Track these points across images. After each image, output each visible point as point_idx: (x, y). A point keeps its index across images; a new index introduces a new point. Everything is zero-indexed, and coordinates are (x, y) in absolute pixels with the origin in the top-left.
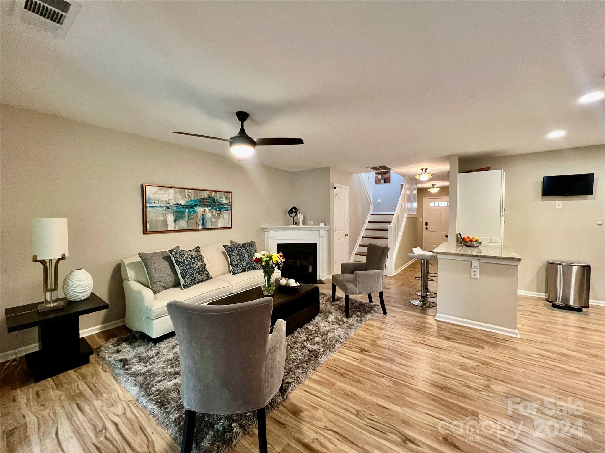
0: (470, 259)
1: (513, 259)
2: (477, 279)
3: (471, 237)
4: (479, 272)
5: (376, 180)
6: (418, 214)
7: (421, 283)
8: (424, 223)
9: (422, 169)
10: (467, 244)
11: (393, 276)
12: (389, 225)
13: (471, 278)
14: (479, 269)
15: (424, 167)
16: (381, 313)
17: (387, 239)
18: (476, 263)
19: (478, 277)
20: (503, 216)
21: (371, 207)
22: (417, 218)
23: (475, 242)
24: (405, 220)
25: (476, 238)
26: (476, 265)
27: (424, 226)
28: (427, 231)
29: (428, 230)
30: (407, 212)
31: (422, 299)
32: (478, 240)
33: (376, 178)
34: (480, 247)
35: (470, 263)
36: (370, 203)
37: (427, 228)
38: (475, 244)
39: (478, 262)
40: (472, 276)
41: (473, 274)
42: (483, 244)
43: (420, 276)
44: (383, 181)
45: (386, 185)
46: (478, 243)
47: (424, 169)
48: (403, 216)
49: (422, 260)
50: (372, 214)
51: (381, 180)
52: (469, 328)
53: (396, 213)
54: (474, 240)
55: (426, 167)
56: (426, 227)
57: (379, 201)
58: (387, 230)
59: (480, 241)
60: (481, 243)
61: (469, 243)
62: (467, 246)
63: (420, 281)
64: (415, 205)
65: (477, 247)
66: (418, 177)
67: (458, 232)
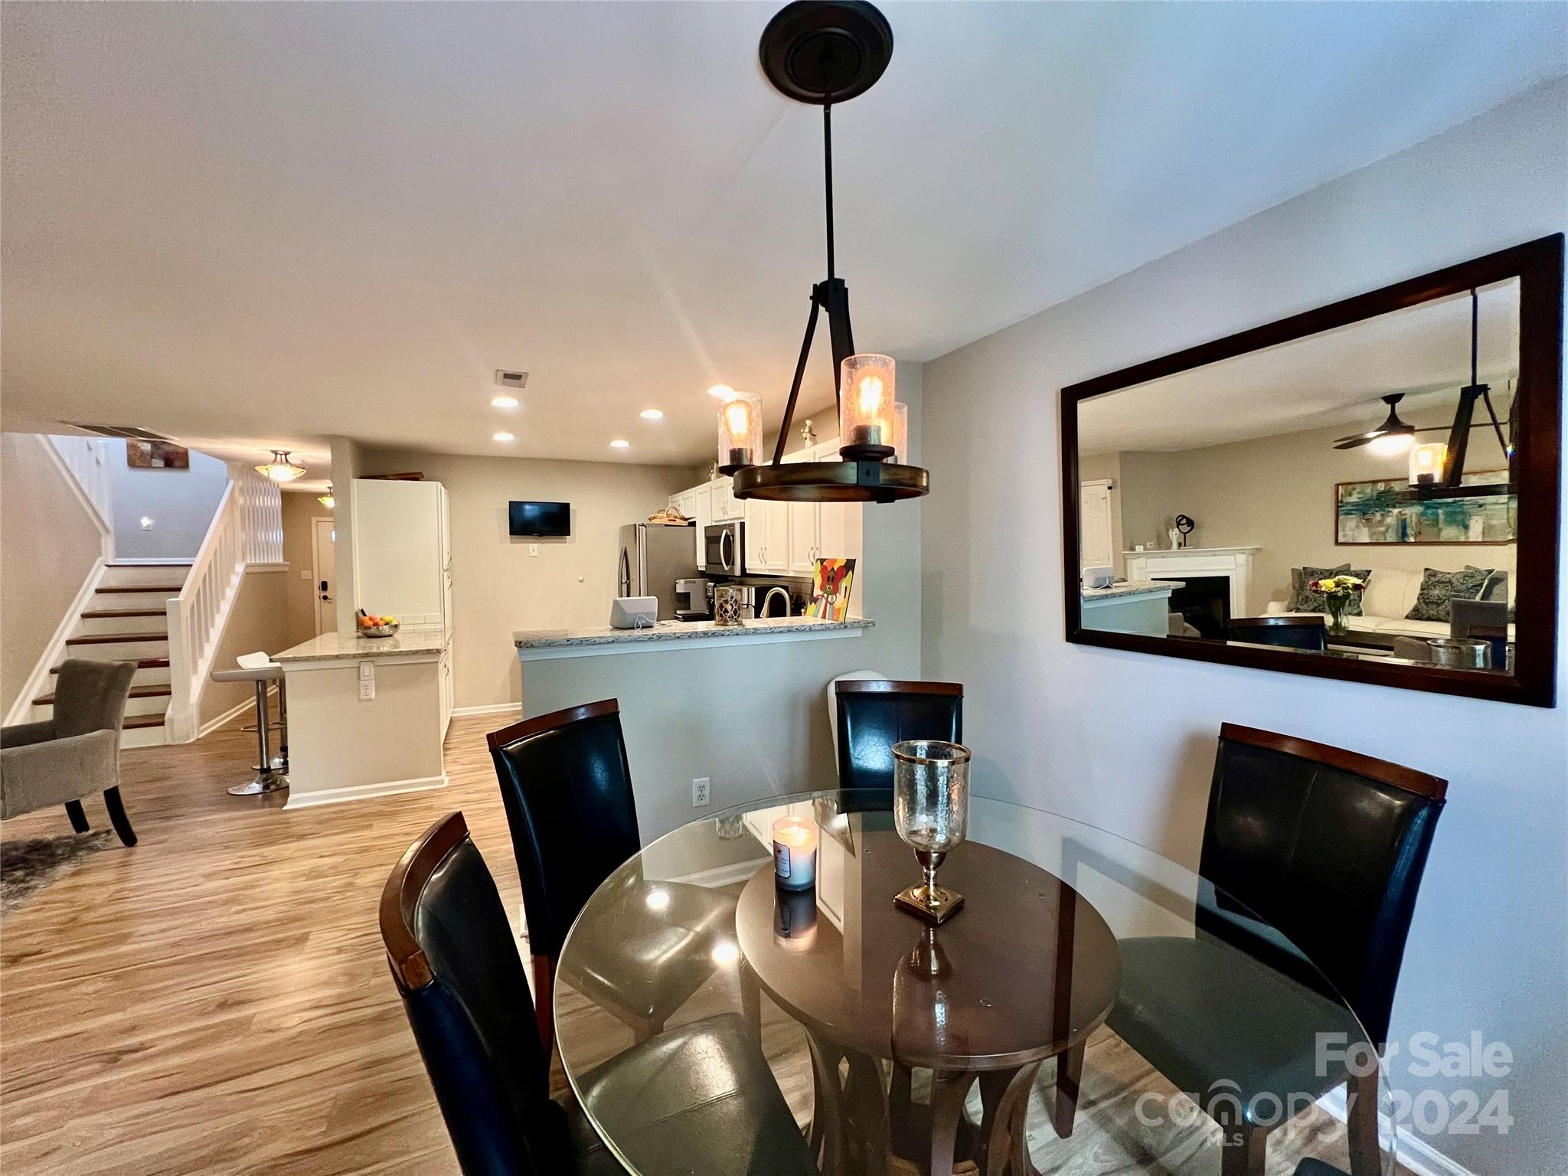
0: (354, 663)
1: (429, 652)
2: (371, 700)
3: (378, 617)
4: (374, 686)
5: (129, 456)
6: (288, 563)
7: (258, 741)
8: (317, 584)
9: (276, 453)
10: (368, 631)
11: (191, 740)
12: (171, 600)
13: (360, 700)
14: (373, 682)
15: (281, 448)
16: (118, 845)
17: (165, 638)
18: (367, 670)
19: (373, 696)
20: (444, 571)
21: (108, 544)
22: (285, 572)
23: (385, 627)
24: (236, 580)
25: (388, 618)
26: (367, 673)
27: (318, 592)
28: (325, 604)
29: (330, 603)
30: (243, 560)
31: (265, 776)
32: (391, 621)
33: (128, 449)
34: (397, 636)
35: (357, 669)
36: (101, 530)
37: (325, 598)
38: (386, 629)
39: (372, 667)
40: (362, 697)
41: (362, 691)
42: (401, 628)
43: (256, 723)
44: (160, 463)
45: (173, 476)
46: (391, 627)
47: (282, 453)
48: (231, 570)
49: (257, 682)
50: (109, 566)
51: (152, 457)
52: (360, 801)
53: (199, 562)
54: (382, 623)
55: (287, 449)
56: (323, 594)
57: (146, 522)
58: (164, 614)
59: (395, 623)
60: (396, 626)
61: (373, 631)
62: (370, 637)
63: (257, 735)
64: (277, 536)
65: (391, 636)
66: (261, 470)
67: (359, 605)
